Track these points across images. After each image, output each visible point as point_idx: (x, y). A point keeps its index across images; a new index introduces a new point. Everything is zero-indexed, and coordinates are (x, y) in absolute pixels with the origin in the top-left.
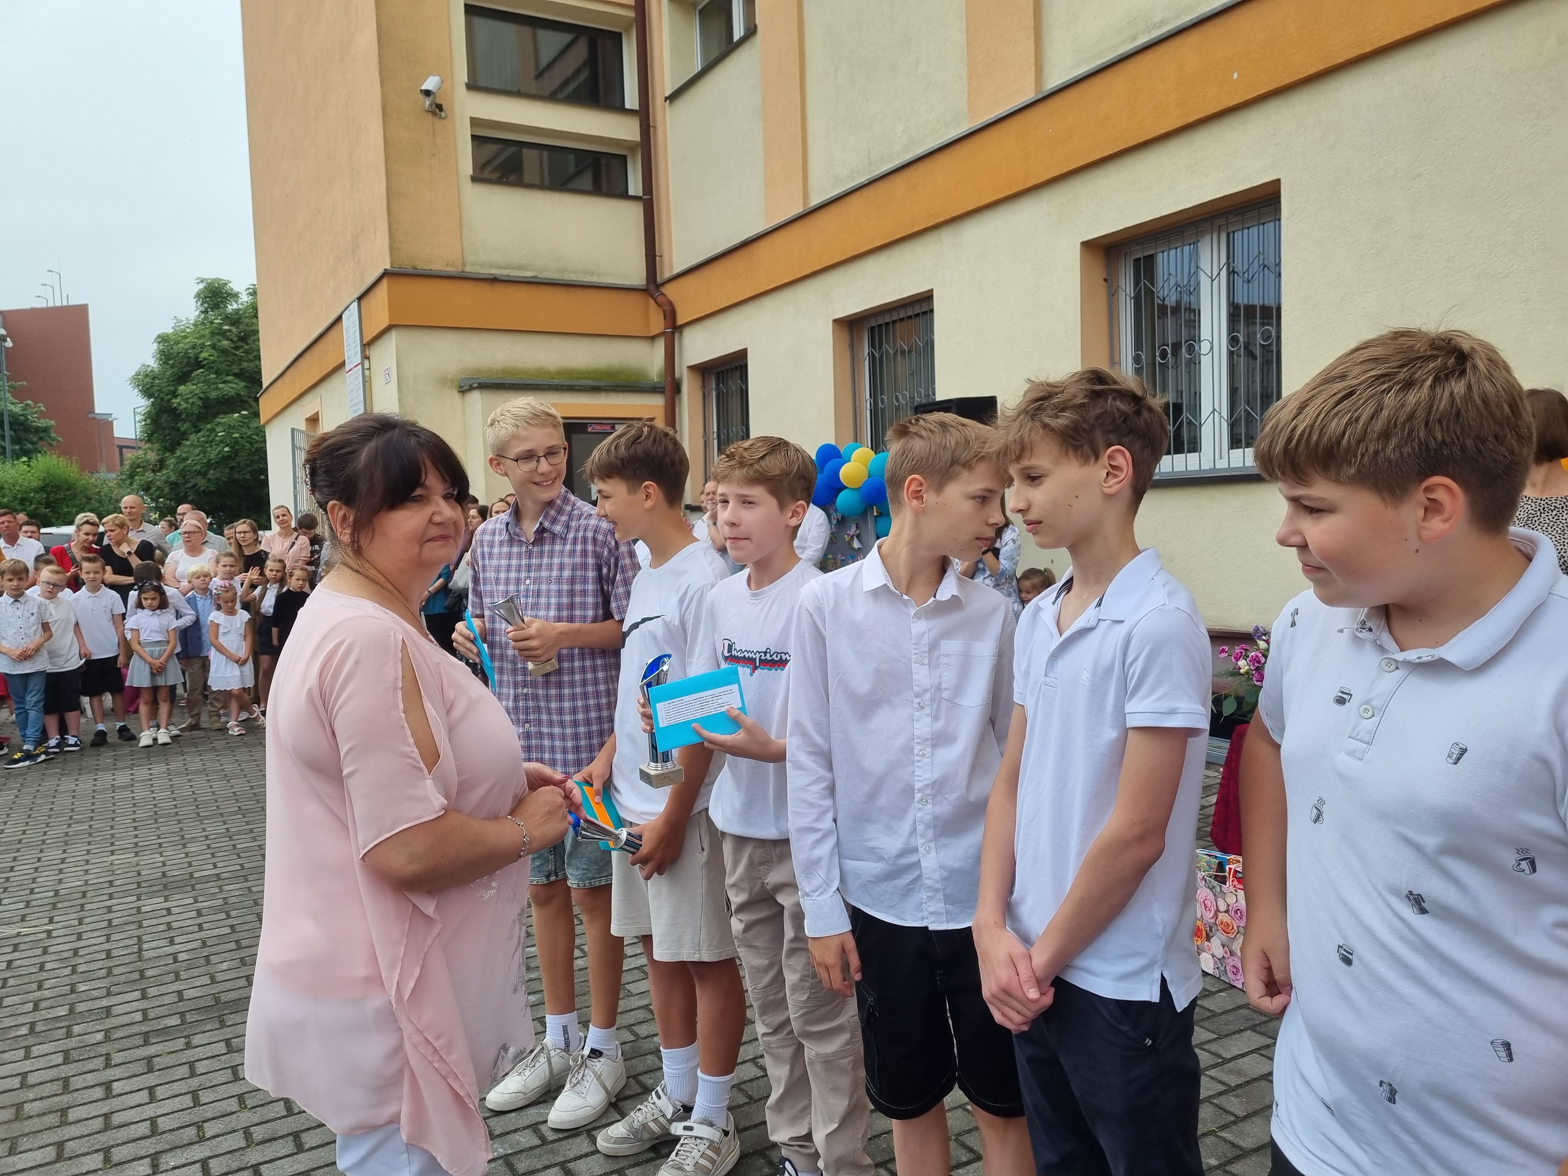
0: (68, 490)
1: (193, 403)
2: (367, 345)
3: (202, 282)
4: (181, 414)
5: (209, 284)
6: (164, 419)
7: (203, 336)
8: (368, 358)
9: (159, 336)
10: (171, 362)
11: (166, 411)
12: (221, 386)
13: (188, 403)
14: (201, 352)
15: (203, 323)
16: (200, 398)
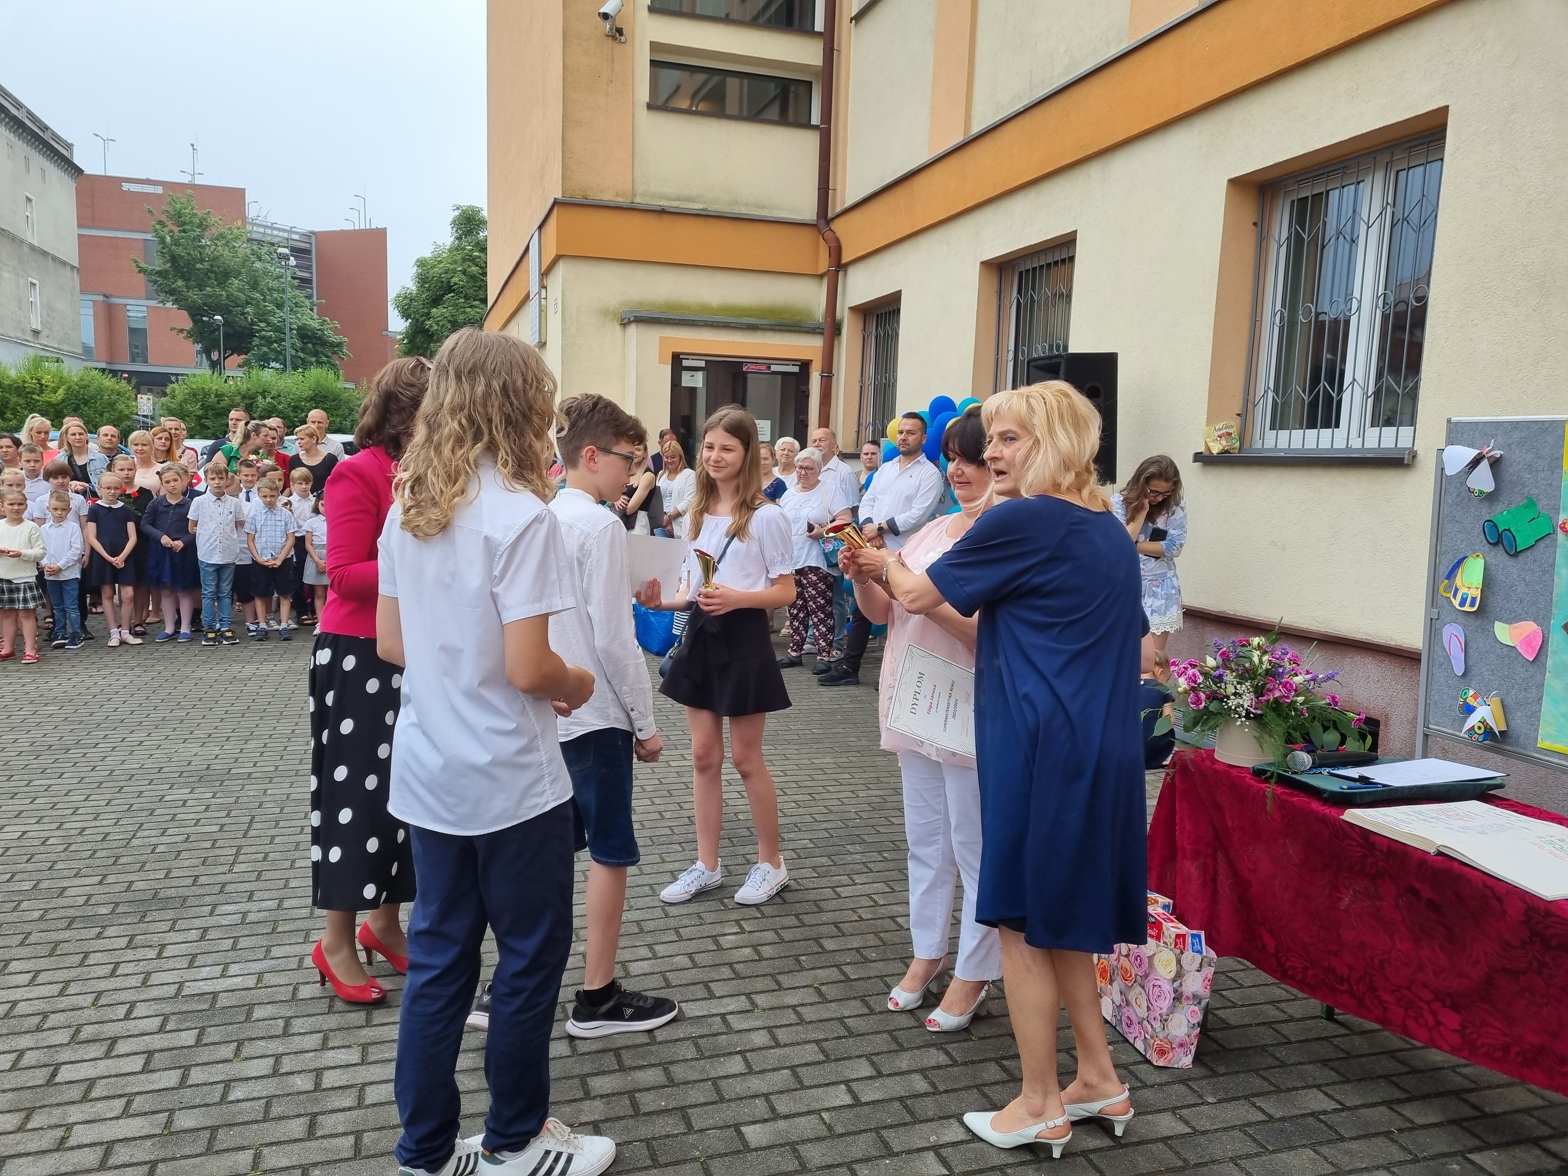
0: (334, 401)
1: (443, 326)
2: (545, 274)
3: (458, 209)
4: (432, 335)
5: (464, 212)
6: (419, 339)
7: (455, 262)
8: (546, 288)
9: (418, 261)
10: (427, 285)
11: (421, 332)
12: (468, 310)
13: (438, 325)
14: (452, 277)
15: (457, 249)
16: (449, 321)
